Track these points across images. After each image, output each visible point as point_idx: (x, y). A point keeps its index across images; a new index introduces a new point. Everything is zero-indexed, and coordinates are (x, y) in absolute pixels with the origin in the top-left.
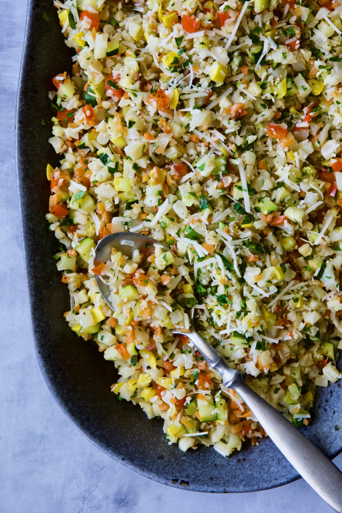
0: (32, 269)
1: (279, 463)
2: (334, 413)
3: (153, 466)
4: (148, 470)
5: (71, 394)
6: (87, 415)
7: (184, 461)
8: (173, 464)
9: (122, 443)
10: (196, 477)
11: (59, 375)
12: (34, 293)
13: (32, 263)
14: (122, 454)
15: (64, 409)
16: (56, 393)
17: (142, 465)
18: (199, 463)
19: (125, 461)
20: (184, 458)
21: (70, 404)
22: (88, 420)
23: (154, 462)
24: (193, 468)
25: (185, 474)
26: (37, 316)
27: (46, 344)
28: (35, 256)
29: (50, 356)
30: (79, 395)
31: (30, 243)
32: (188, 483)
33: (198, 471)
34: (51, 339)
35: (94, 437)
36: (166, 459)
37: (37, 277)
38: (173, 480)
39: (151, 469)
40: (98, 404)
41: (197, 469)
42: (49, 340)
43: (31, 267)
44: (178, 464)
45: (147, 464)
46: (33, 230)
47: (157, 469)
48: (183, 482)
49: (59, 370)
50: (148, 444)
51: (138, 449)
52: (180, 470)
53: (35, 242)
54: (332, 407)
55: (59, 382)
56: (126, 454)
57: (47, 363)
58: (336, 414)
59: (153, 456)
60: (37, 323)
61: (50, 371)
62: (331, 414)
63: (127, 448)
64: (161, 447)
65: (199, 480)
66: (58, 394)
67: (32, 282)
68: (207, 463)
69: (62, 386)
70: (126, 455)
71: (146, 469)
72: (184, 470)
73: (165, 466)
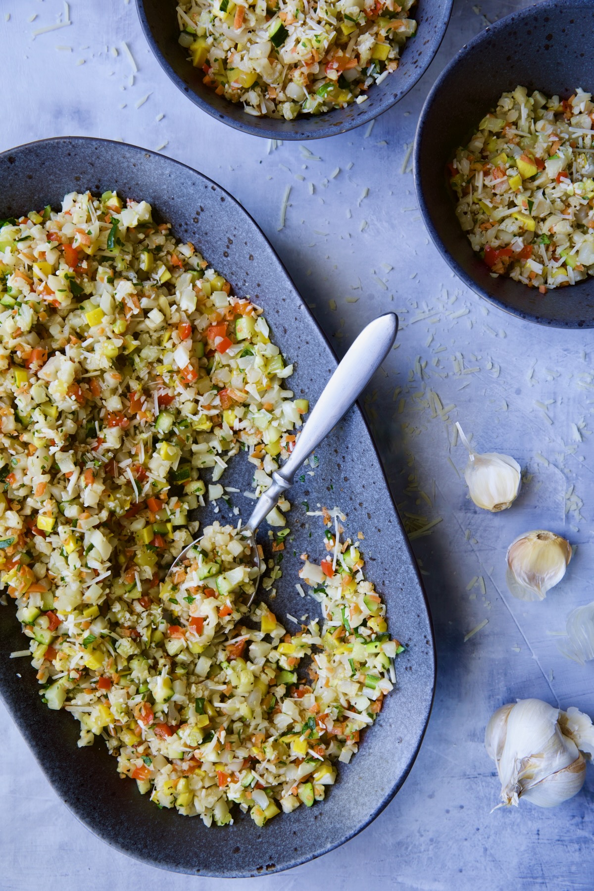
0: (21, 720)
1: (356, 802)
2: (391, 726)
3: (231, 863)
4: (228, 871)
5: (117, 828)
6: (142, 842)
7: (261, 843)
8: (251, 852)
9: (191, 854)
10: (280, 855)
11: (96, 815)
12: (34, 743)
13: (19, 714)
14: (195, 866)
15: (117, 847)
16: (101, 835)
17: (220, 868)
18: (277, 839)
19: (201, 871)
20: (260, 840)
21: (120, 839)
22: (146, 847)
23: (231, 859)
24: (273, 847)
25: (267, 857)
26: (48, 765)
27: (69, 789)
28: (19, 705)
29: (78, 799)
30: (126, 824)
31: (8, 694)
32: (273, 865)
33: (279, 848)
34: (73, 781)
35: (160, 862)
36: (242, 849)
37: (31, 725)
38: (258, 869)
39: (231, 867)
40: (149, 824)
41: (278, 846)
42: (71, 784)
43: (20, 718)
44: (257, 849)
45: (224, 865)
46: (5, 680)
47: (238, 865)
48: (268, 867)
49: (94, 809)
50: (218, 842)
51: (210, 853)
52: (261, 855)
53: (13, 690)
54: (386, 720)
55: (100, 822)
56: (199, 863)
57: (78, 809)
58: (393, 726)
59: (228, 852)
60: (50, 772)
61: (85, 815)
62: (388, 728)
63: (198, 857)
64: (232, 839)
65: (284, 857)
66: (103, 835)
67: (27, 732)
68: (286, 834)
69: (104, 825)
70: (199, 865)
71: (225, 871)
72: (265, 853)
73: (244, 858)
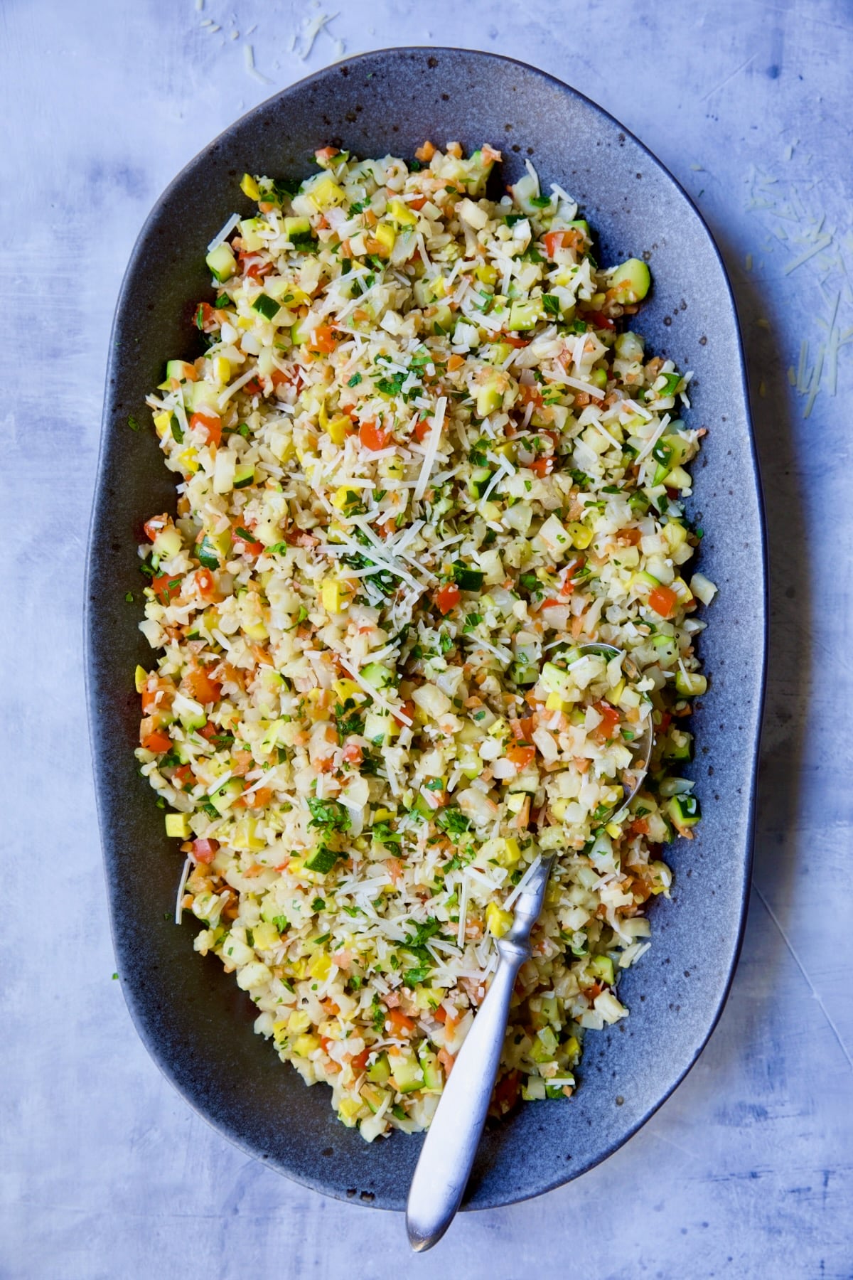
0: (112, 842)
1: (523, 1160)
2: (614, 1075)
3: (315, 1167)
4: (306, 1175)
5: (179, 1048)
6: (204, 1084)
7: (366, 1157)
8: (348, 1164)
9: (263, 1129)
10: (387, 1185)
11: (158, 1017)
12: (116, 881)
13: (112, 831)
14: (263, 1148)
15: (168, 1075)
16: (153, 1048)
17: (297, 1166)
18: (390, 1161)
19: (269, 1159)
20: (366, 1153)
21: (177, 1066)
22: (207, 1091)
23: (316, 1160)
24: (380, 1170)
25: (367, 1180)
26: (122, 919)
27: (136, 965)
28: (117, 820)
29: (143, 985)
30: (192, 1049)
31: (110, 798)
32: (372, 1196)
33: (389, 1175)
34: (145, 957)
35: (218, 1120)
36: (336, 1154)
37: (121, 855)
38: (349, 1191)
39: (312, 1172)
40: (223, 1062)
41: (388, 1172)
42: (142, 959)
43: (112, 838)
44: (357, 1163)
45: (304, 1165)
46: (114, 777)
47: (322, 1173)
48: (364, 1194)
49: (159, 1008)
50: (306, 1130)
51: (290, 1139)
52: (360, 1174)
53: (118, 796)
54: (611, 1065)
55: (159, 1029)
56: (270, 1147)
57: (138, 998)
58: (617, 1077)
59: (315, 1149)
60: (121, 931)
61: (143, 1011)
62: (609, 1077)
63: (272, 1137)
64: (327, 1134)
65: (391, 1191)
66: (157, 1048)
67: (113, 862)
68: (405, 1160)
69: (162, 1036)
70: (270, 1148)
71: (303, 1173)
72: (367, 1174)
73: (334, 1168)
